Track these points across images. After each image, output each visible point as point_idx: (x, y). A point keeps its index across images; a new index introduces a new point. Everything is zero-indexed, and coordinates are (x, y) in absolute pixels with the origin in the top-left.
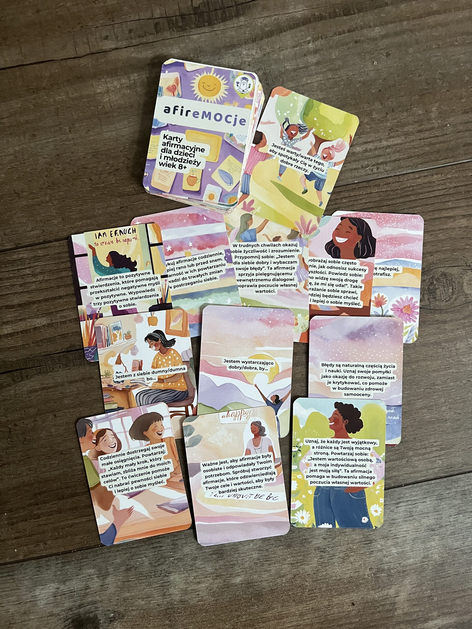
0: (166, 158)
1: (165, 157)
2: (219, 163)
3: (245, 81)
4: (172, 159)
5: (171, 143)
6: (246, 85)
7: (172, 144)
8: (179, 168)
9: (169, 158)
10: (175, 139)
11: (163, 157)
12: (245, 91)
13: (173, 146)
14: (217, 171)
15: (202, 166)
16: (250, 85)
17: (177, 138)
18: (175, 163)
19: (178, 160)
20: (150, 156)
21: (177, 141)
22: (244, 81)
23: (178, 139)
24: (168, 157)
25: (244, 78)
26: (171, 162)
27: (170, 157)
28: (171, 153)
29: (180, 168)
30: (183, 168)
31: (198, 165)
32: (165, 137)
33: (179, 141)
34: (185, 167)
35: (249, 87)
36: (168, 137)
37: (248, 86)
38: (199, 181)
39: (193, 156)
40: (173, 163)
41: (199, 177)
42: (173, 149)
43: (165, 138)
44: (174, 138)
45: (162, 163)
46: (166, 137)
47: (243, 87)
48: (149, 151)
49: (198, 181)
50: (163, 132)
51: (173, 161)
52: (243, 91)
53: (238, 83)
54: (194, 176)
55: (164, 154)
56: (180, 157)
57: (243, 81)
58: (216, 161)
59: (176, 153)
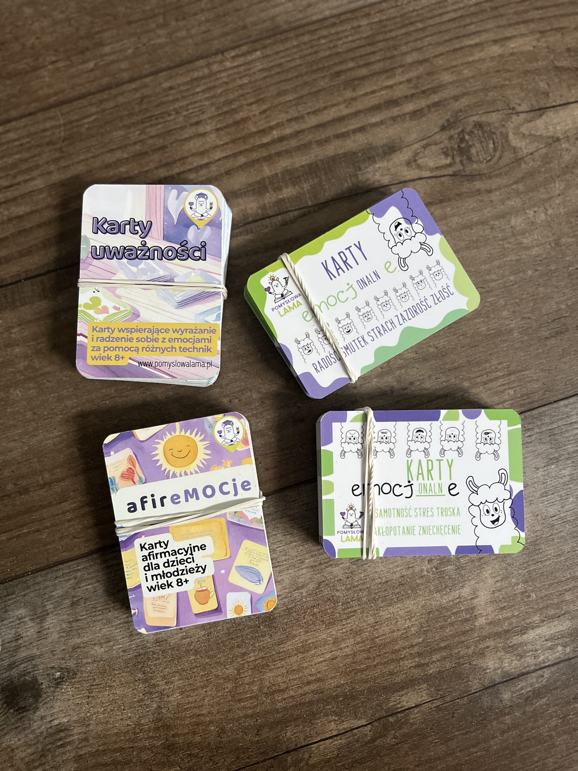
0: (154, 577)
1: (152, 576)
2: (233, 557)
3: (230, 426)
4: (164, 576)
5: (154, 553)
6: (232, 431)
7: (157, 554)
8: (178, 585)
9: (159, 576)
10: (158, 545)
11: (150, 578)
12: (234, 440)
13: (159, 556)
14: (233, 570)
15: (210, 571)
16: (238, 429)
17: (160, 542)
18: (170, 580)
19: (172, 574)
20: (130, 584)
21: (161, 547)
23: (163, 544)
24: (156, 576)
25: (227, 423)
26: (164, 581)
27: (160, 574)
28: (159, 568)
29: (180, 584)
30: (184, 583)
31: (204, 570)
32: (142, 547)
33: (165, 547)
34: (186, 581)
35: (238, 433)
36: (147, 547)
37: (236, 432)
38: (213, 593)
39: (191, 560)
40: (167, 581)
41: (211, 588)
42: (161, 561)
43: (143, 549)
44: (156, 544)
45: (152, 587)
46: (144, 547)
47: (230, 436)
48: (126, 577)
49: (211, 595)
50: (137, 542)
51: (166, 579)
52: (232, 441)
53: (220, 432)
54: (204, 589)
55: (150, 574)
56: (174, 569)
57: (226, 427)
58: (228, 556)
59: (166, 565)
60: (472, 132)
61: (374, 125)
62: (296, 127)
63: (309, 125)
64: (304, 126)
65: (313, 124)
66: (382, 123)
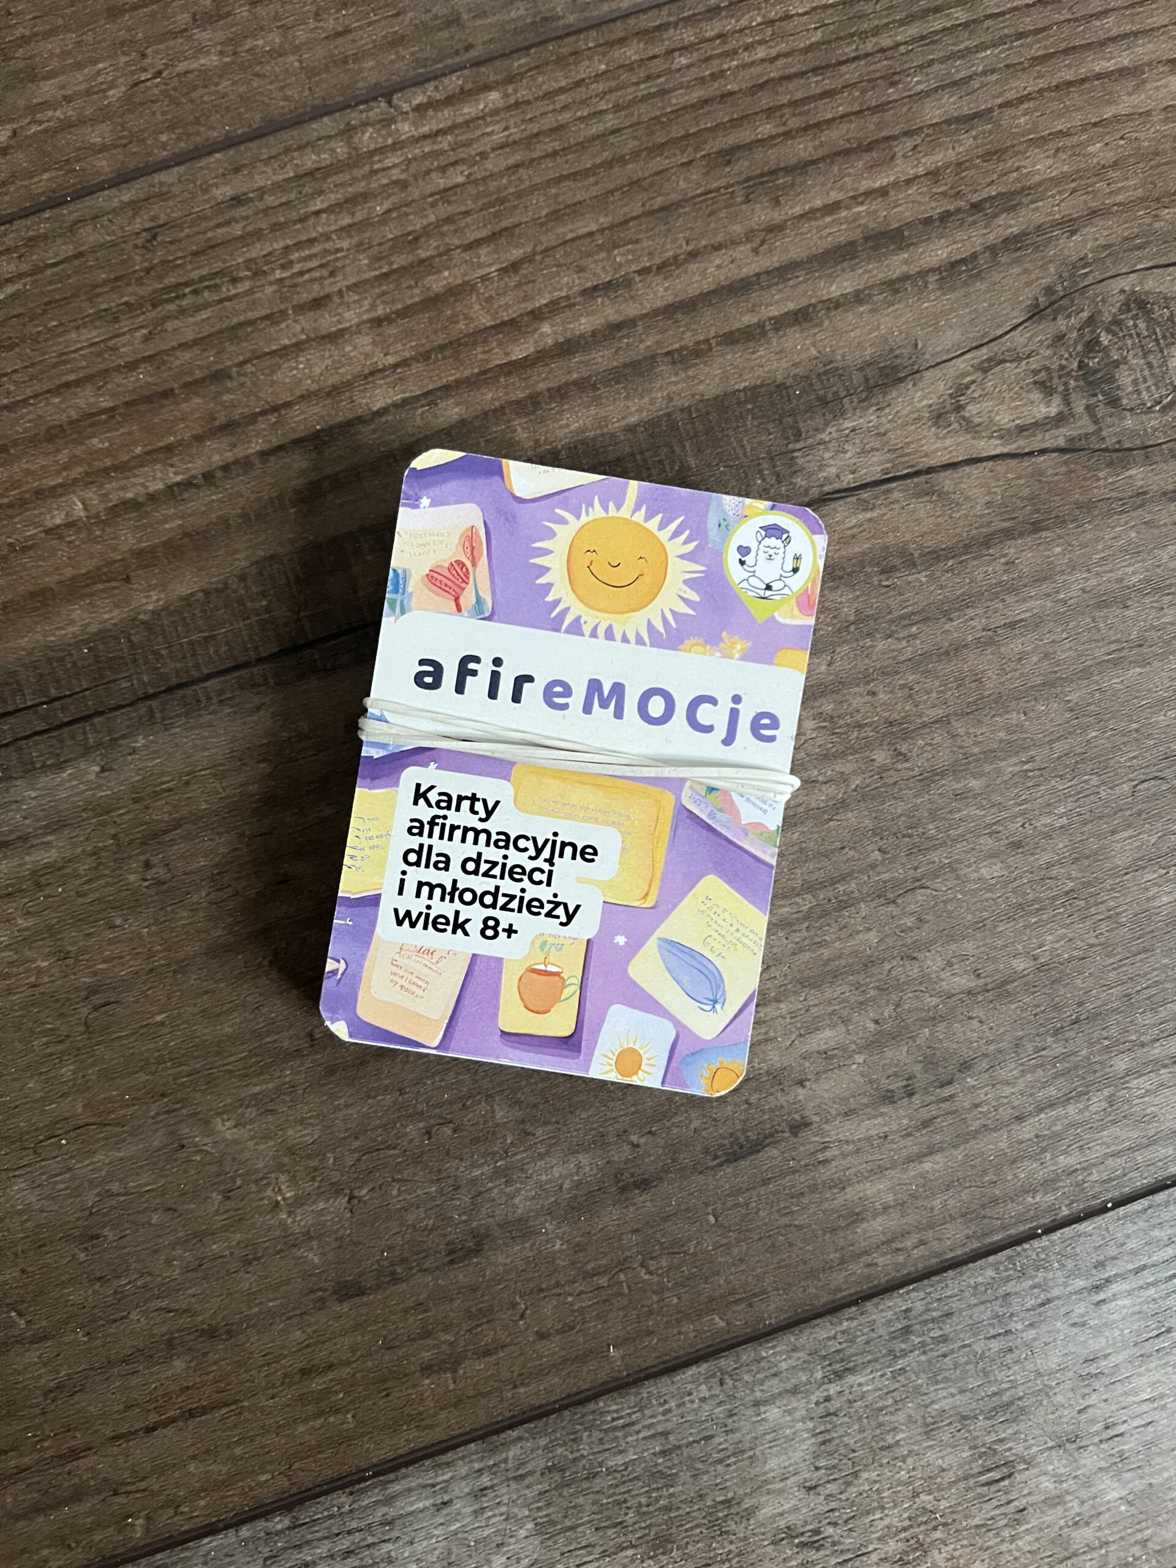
0: (425, 890)
1: (420, 885)
2: (661, 910)
3: (778, 543)
4: (452, 894)
5: (448, 823)
6: (778, 559)
7: (453, 828)
8: (483, 933)
9: (438, 892)
10: (466, 804)
11: (410, 888)
12: (776, 586)
13: (458, 834)
14: (652, 944)
15: (586, 926)
16: (797, 558)
17: (473, 799)
18: (466, 912)
19: (478, 898)
20: (350, 885)
21: (473, 811)
22: (773, 541)
23: (479, 806)
24: (432, 888)
25: (773, 531)
26: (448, 909)
27: (443, 887)
28: (446, 869)
29: (489, 933)
30: (503, 935)
31: (570, 917)
32: (420, 795)
33: (483, 815)
34: (510, 931)
35: (795, 570)
36: (433, 797)
37: (789, 567)
38: (572, 990)
39: (544, 877)
40: (457, 913)
41: (573, 974)
42: (458, 850)
43: (421, 801)
44: (460, 798)
45: (408, 914)
46: (424, 795)
47: (768, 571)
48: (347, 860)
49: (566, 993)
50: (412, 776)
51: (457, 905)
52: (768, 587)
53: (744, 551)
54: (551, 968)
55: (415, 875)
56: (489, 884)
57: (767, 541)
58: (649, 903)
59: (471, 866)
60: (1117, 322)
61: (835, 304)
62: (608, 311)
63: (648, 307)
64: (632, 310)
65: (659, 304)
66: (859, 297)
